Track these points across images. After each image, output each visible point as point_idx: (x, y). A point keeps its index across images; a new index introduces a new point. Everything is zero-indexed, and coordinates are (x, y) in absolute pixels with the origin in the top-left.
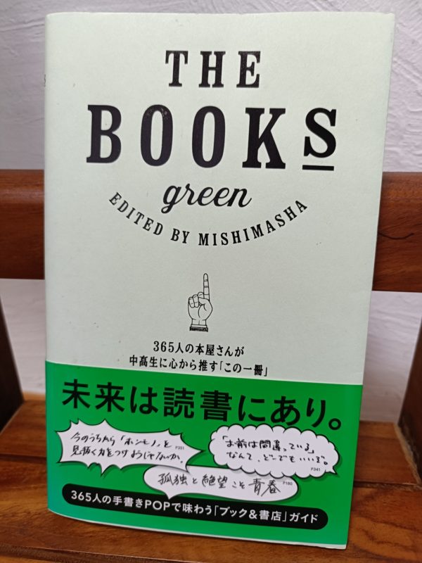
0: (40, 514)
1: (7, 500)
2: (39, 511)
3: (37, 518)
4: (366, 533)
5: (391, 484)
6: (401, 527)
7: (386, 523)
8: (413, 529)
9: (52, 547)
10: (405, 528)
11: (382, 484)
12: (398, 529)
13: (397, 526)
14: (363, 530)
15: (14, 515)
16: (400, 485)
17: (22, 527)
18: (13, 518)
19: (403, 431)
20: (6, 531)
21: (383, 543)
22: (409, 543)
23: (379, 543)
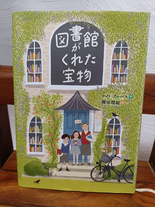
0: (23, 191)
1: (11, 186)
2: (23, 190)
3: (23, 192)
4: (141, 199)
5: (148, 183)
7: (148, 196)
9: (29, 203)
11: (145, 182)
12: (152, 198)
13: (151, 197)
14: (140, 198)
15: (14, 191)
16: (151, 183)
17: (17, 196)
18: (13, 192)
19: (151, 164)
20: (11, 197)
23: (146, 203)
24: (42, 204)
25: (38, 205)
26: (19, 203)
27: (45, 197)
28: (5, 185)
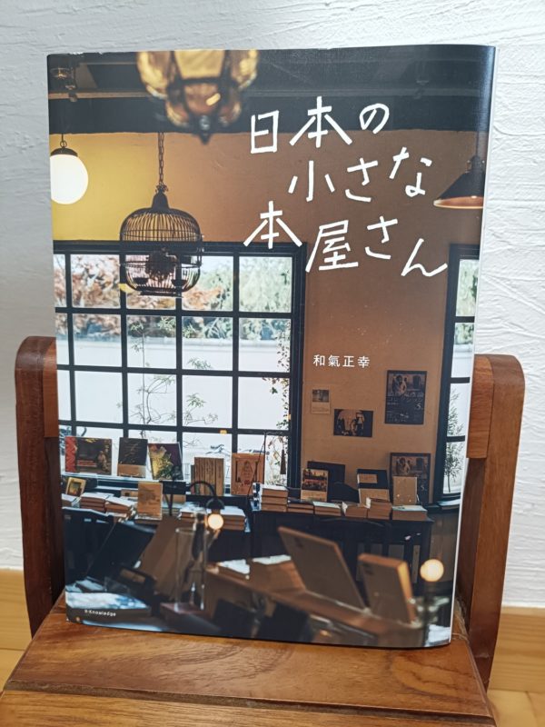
0: (116, 660)
1: (84, 648)
2: (115, 658)
3: (114, 664)
4: (414, 674)
6: (445, 669)
7: (432, 666)
8: (456, 671)
9: (131, 687)
10: (449, 670)
12: (441, 671)
13: (441, 669)
14: (412, 672)
15: (92, 661)
17: (101, 672)
18: (90, 664)
20: (86, 675)
21: (428, 682)
22: (450, 682)
23: (424, 682)
24: (164, 689)
25: (154, 693)
26: (107, 689)
27: (171, 673)
28: (69, 648)
